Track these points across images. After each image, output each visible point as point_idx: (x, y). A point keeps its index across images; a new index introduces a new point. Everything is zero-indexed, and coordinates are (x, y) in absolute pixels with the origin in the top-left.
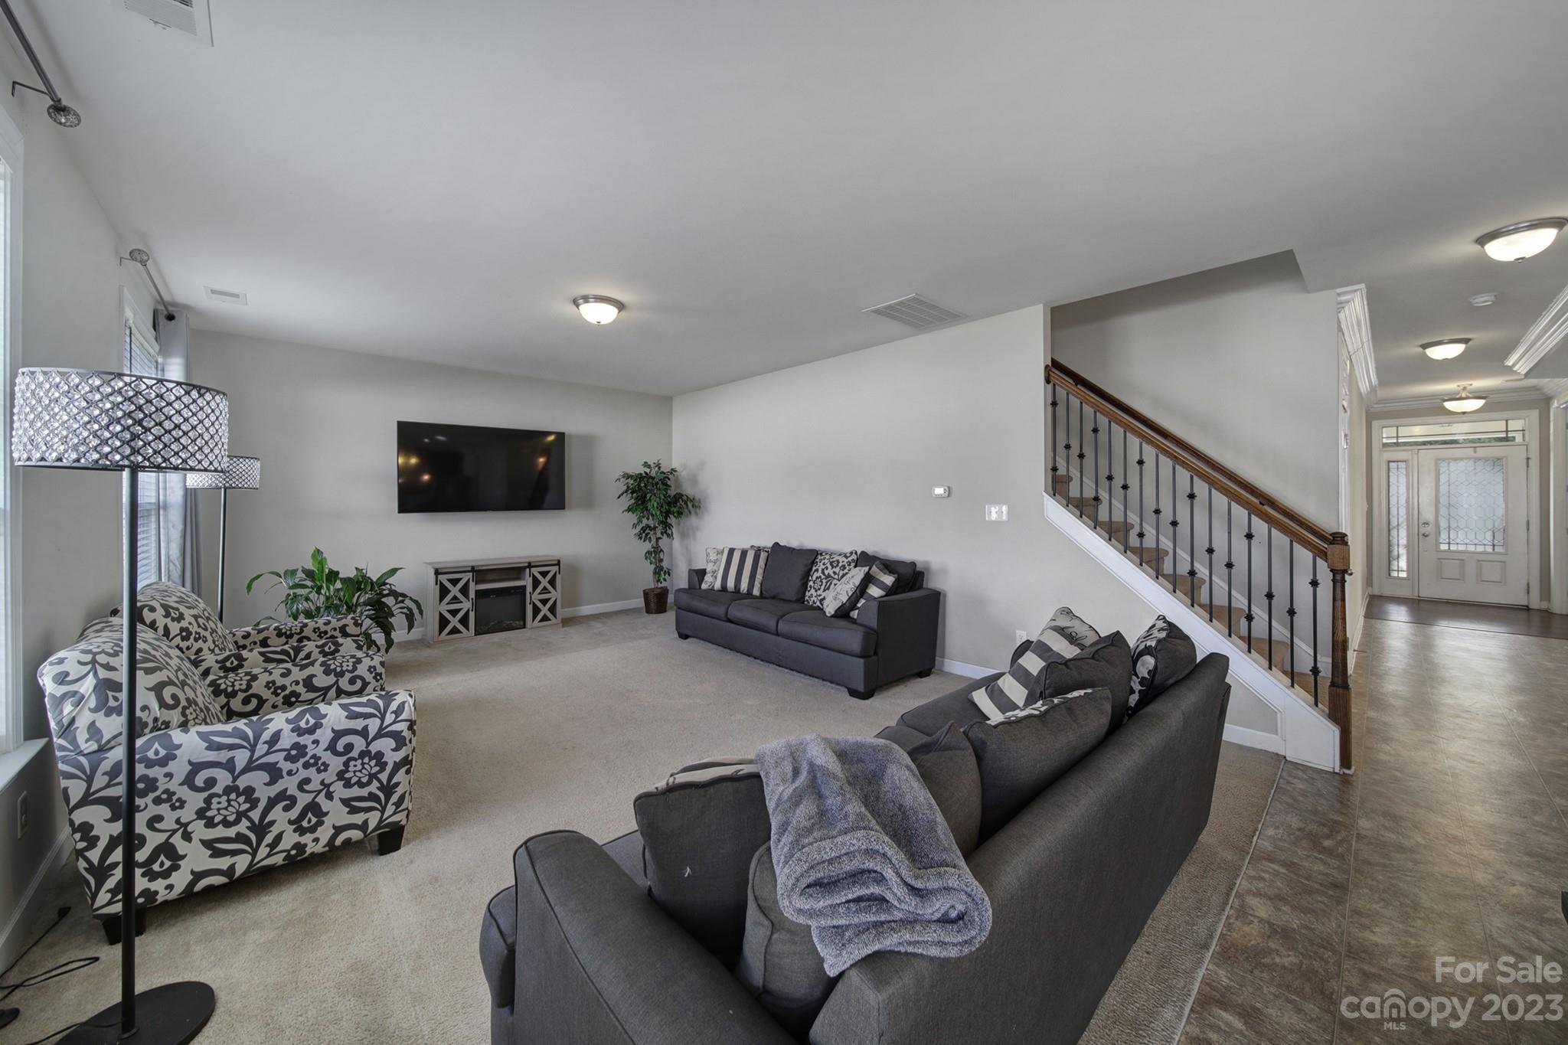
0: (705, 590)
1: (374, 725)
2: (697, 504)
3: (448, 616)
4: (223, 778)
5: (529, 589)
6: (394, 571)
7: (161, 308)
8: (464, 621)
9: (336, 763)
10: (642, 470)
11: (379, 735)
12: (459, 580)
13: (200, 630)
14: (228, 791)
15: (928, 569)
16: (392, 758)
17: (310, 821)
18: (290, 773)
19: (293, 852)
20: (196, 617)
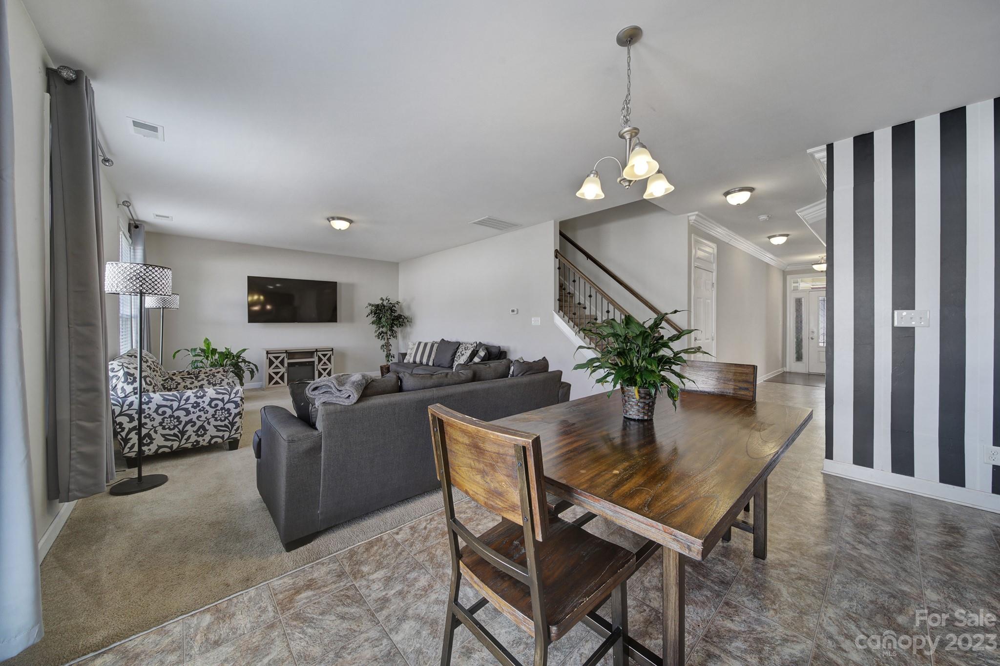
0: (406, 363)
1: (226, 398)
2: (410, 320)
3: (274, 375)
4: (169, 412)
5: (316, 363)
6: (244, 350)
7: (132, 222)
8: (282, 378)
9: (211, 411)
10: (380, 302)
11: (228, 402)
12: (279, 357)
13: (155, 367)
14: (170, 416)
15: (509, 350)
16: (234, 411)
17: (201, 432)
18: (193, 413)
19: (195, 443)
20: (153, 362)
